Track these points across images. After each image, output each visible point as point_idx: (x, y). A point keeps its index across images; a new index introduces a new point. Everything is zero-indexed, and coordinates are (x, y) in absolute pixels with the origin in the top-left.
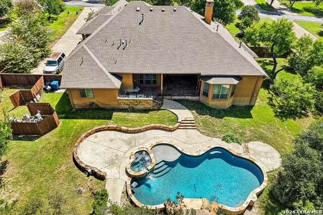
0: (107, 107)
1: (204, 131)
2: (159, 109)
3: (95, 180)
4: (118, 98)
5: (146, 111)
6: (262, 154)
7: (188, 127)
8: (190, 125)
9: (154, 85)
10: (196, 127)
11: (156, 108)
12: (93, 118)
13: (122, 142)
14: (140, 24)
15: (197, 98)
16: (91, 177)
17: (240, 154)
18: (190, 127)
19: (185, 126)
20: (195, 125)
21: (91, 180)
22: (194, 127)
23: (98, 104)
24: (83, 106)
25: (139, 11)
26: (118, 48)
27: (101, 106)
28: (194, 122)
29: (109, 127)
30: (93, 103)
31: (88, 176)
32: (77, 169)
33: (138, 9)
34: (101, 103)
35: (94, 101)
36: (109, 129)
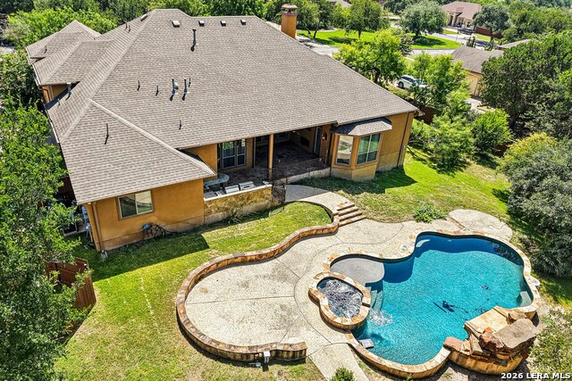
0: (182, 227)
1: (381, 217)
2: (283, 204)
3: (287, 369)
4: (205, 200)
5: (262, 213)
6: (477, 223)
7: (353, 219)
8: (354, 213)
9: (241, 167)
10: (364, 216)
11: (276, 203)
12: (168, 257)
13: (267, 281)
14: (192, 49)
15: (327, 170)
16: (275, 368)
17: (458, 232)
18: (356, 218)
19: (347, 218)
20: (359, 212)
21: (279, 374)
22: (362, 217)
23: (162, 224)
24: (126, 240)
25: (178, 26)
26: (171, 99)
27: (168, 228)
28: (355, 208)
29: (218, 264)
30: (151, 225)
31: (265, 369)
32: (228, 366)
33: (176, 23)
34: (168, 222)
35: (153, 219)
36: (220, 267)
